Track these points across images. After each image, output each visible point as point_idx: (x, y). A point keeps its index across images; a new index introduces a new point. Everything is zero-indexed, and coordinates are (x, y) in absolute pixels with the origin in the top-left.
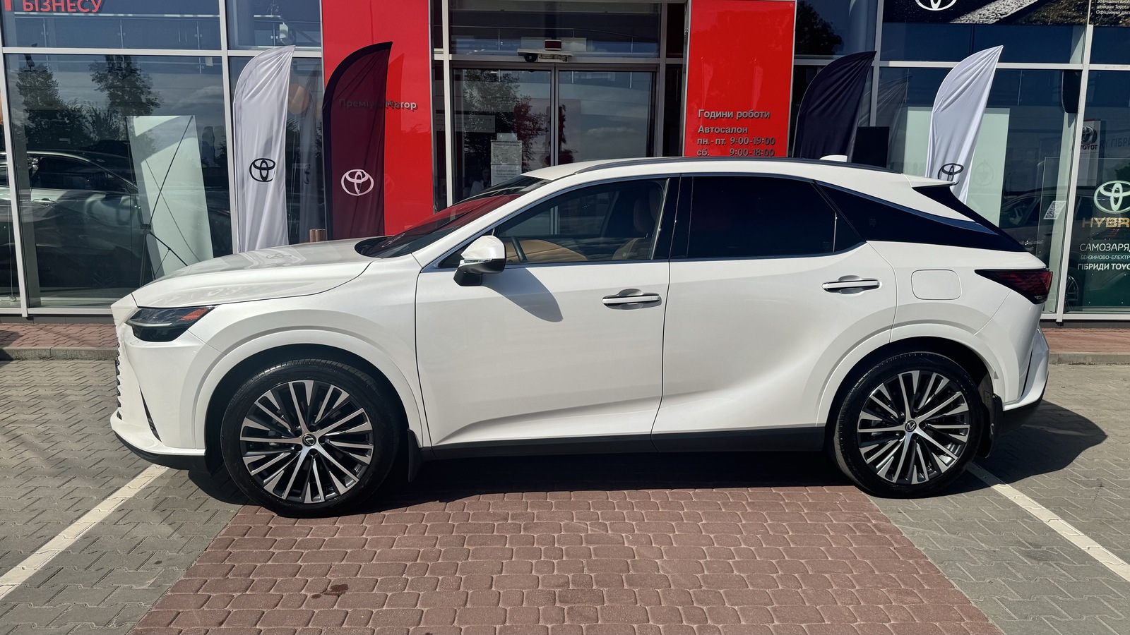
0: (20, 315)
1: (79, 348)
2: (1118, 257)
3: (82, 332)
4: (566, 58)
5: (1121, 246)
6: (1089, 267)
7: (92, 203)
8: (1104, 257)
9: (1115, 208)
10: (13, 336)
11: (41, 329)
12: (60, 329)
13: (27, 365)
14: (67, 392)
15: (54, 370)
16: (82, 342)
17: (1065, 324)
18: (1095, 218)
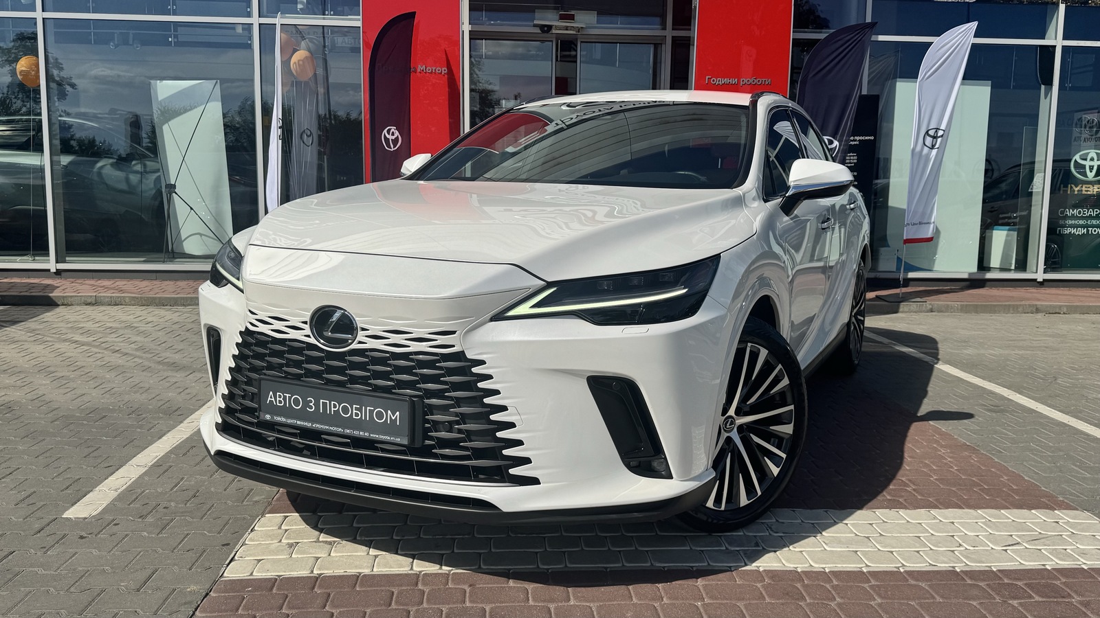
1: (122, 295)
2: (1094, 222)
3: (115, 284)
4: (579, 30)
5: (1097, 211)
6: (1067, 231)
7: (102, 167)
8: (1081, 222)
9: (1091, 175)
11: (72, 282)
12: (90, 282)
13: (77, 309)
14: (135, 325)
15: (106, 312)
16: (122, 291)
17: (1045, 283)
18: (1073, 186)
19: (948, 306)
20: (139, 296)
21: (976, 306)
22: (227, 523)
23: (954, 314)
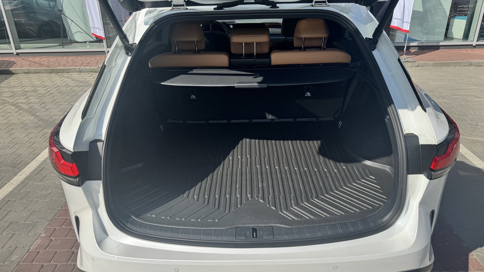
1: (40, 68)
3: (41, 61)
10: (12, 63)
11: (23, 59)
12: (31, 59)
13: (19, 77)
14: (38, 89)
15: (31, 79)
16: (41, 65)
17: (477, 46)
19: (426, 64)
20: (48, 68)
23: (429, 68)
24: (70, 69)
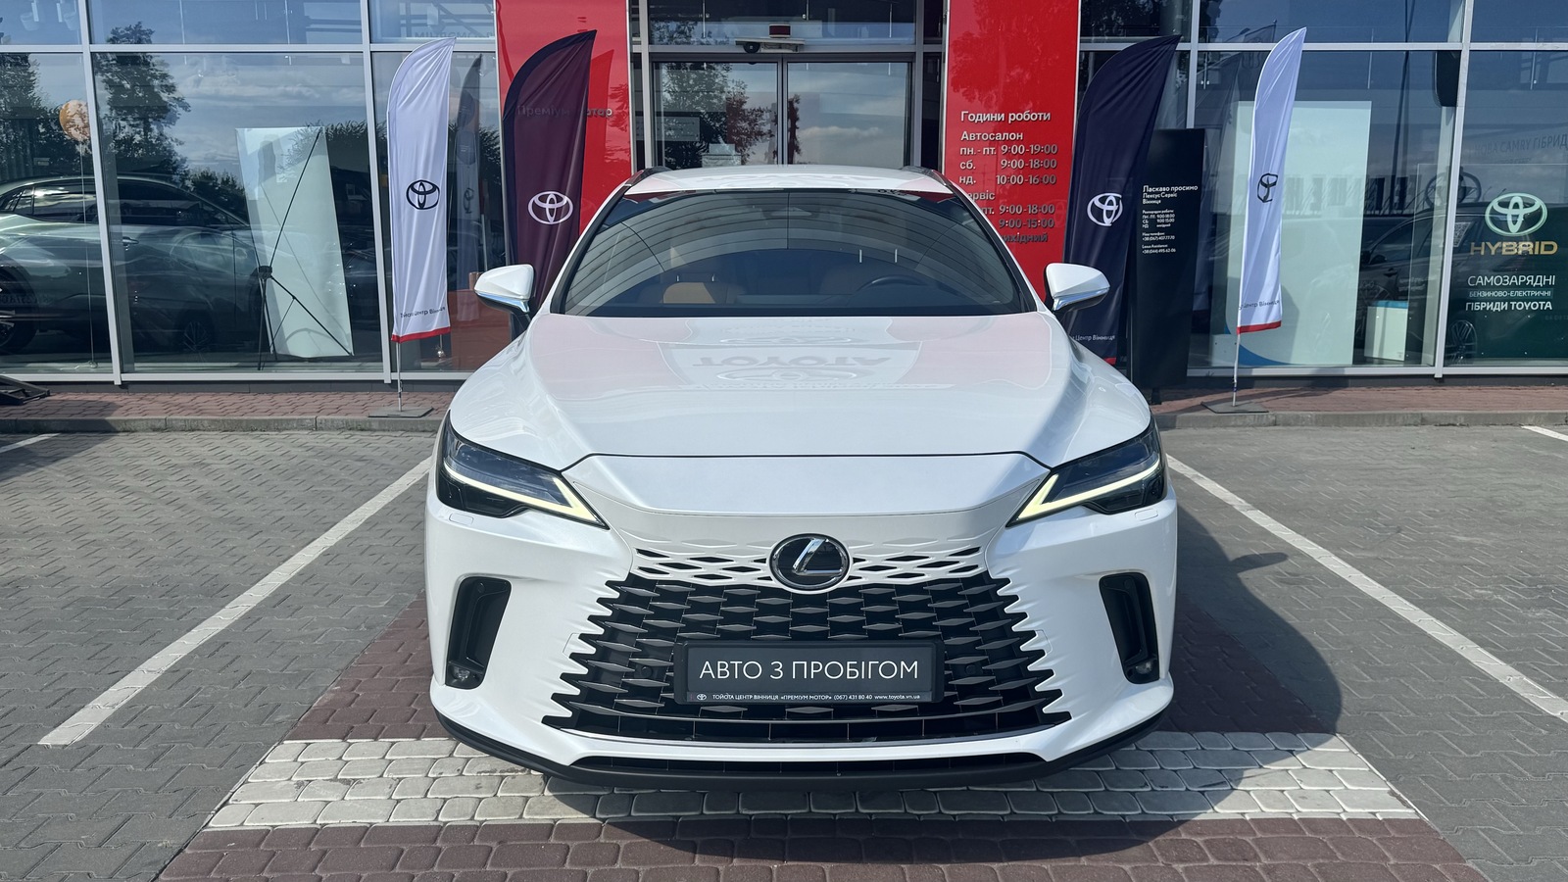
0: (112, 383)
1: (199, 418)
2: (1519, 293)
3: (195, 401)
4: (797, 47)
5: (1522, 279)
6: (1478, 307)
8: (1501, 294)
9: (1514, 229)
10: (111, 406)
12: (164, 397)
13: (141, 437)
14: (207, 461)
15: (177, 441)
16: (200, 411)
17: (1446, 380)
18: (1489, 244)
19: (1298, 416)
20: (221, 418)
21: (1338, 416)
22: (235, 752)
23: (1305, 428)
24: (287, 420)
